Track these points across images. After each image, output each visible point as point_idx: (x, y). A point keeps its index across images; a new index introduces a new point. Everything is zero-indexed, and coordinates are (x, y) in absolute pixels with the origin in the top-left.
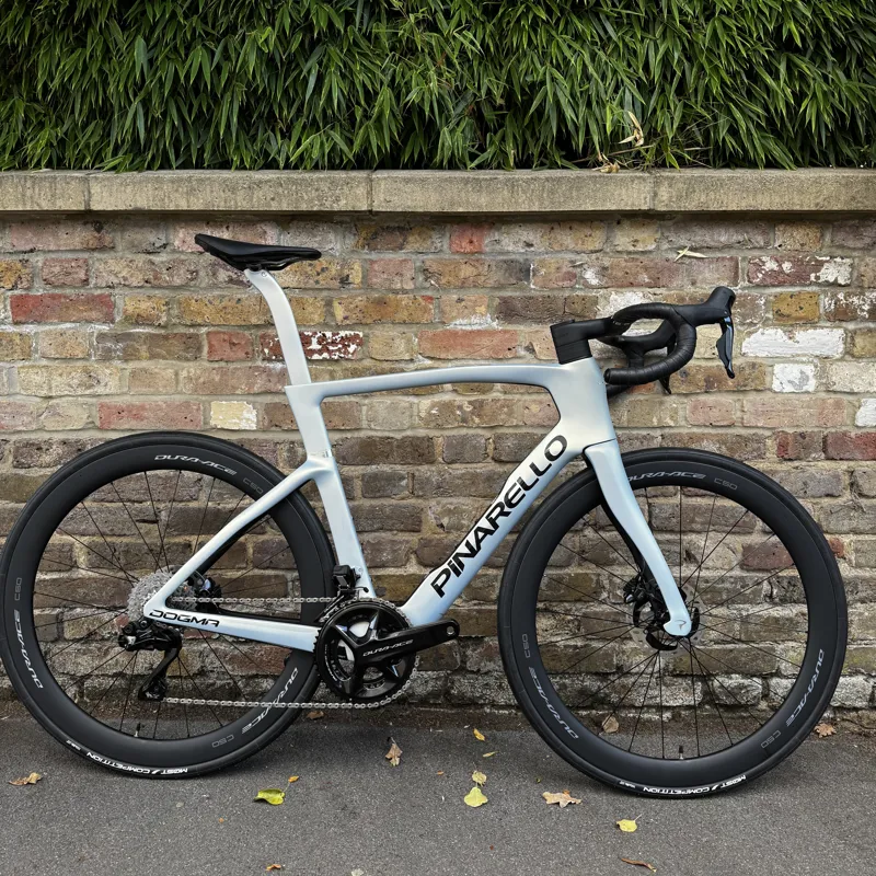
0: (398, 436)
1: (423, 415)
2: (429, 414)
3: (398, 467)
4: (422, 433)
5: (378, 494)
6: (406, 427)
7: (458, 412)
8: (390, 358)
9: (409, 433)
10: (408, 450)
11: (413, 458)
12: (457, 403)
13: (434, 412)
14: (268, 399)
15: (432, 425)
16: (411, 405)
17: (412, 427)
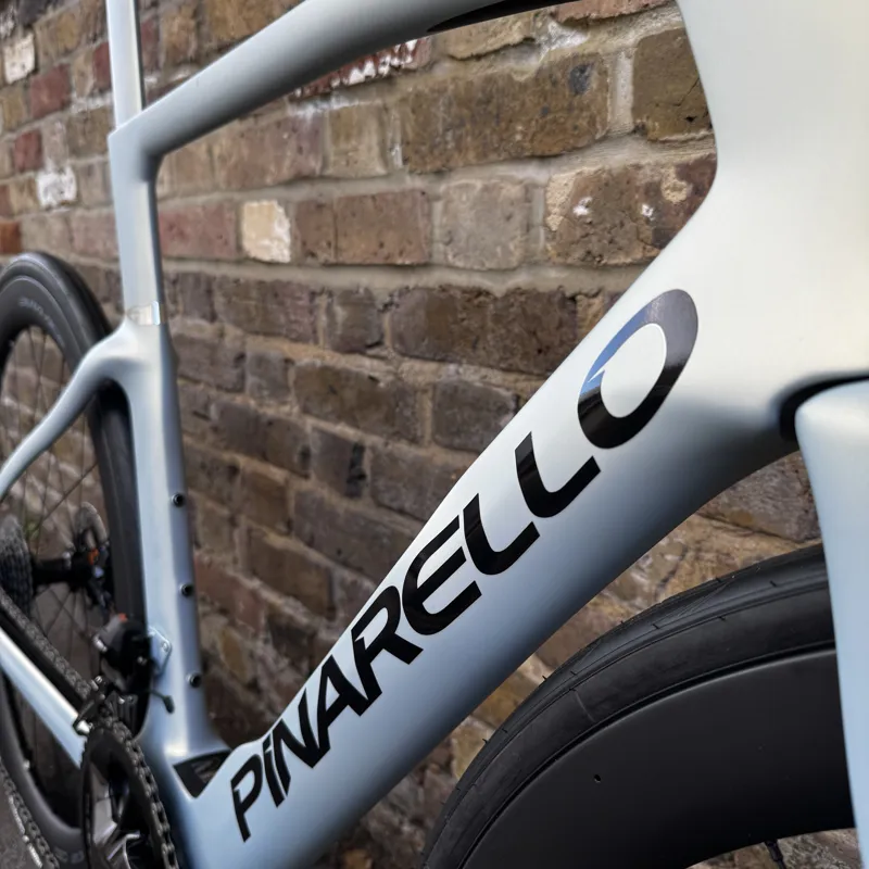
0: (498, 287)
1: (555, 221)
2: (569, 217)
3: (496, 377)
4: (552, 278)
5: (457, 441)
6: (514, 261)
7: (646, 210)
8: (480, 49)
9: (521, 279)
10: (516, 329)
11: (525, 355)
12: (643, 178)
13: (580, 210)
14: (303, 193)
15: (578, 253)
16: (529, 189)
17: (530, 262)
